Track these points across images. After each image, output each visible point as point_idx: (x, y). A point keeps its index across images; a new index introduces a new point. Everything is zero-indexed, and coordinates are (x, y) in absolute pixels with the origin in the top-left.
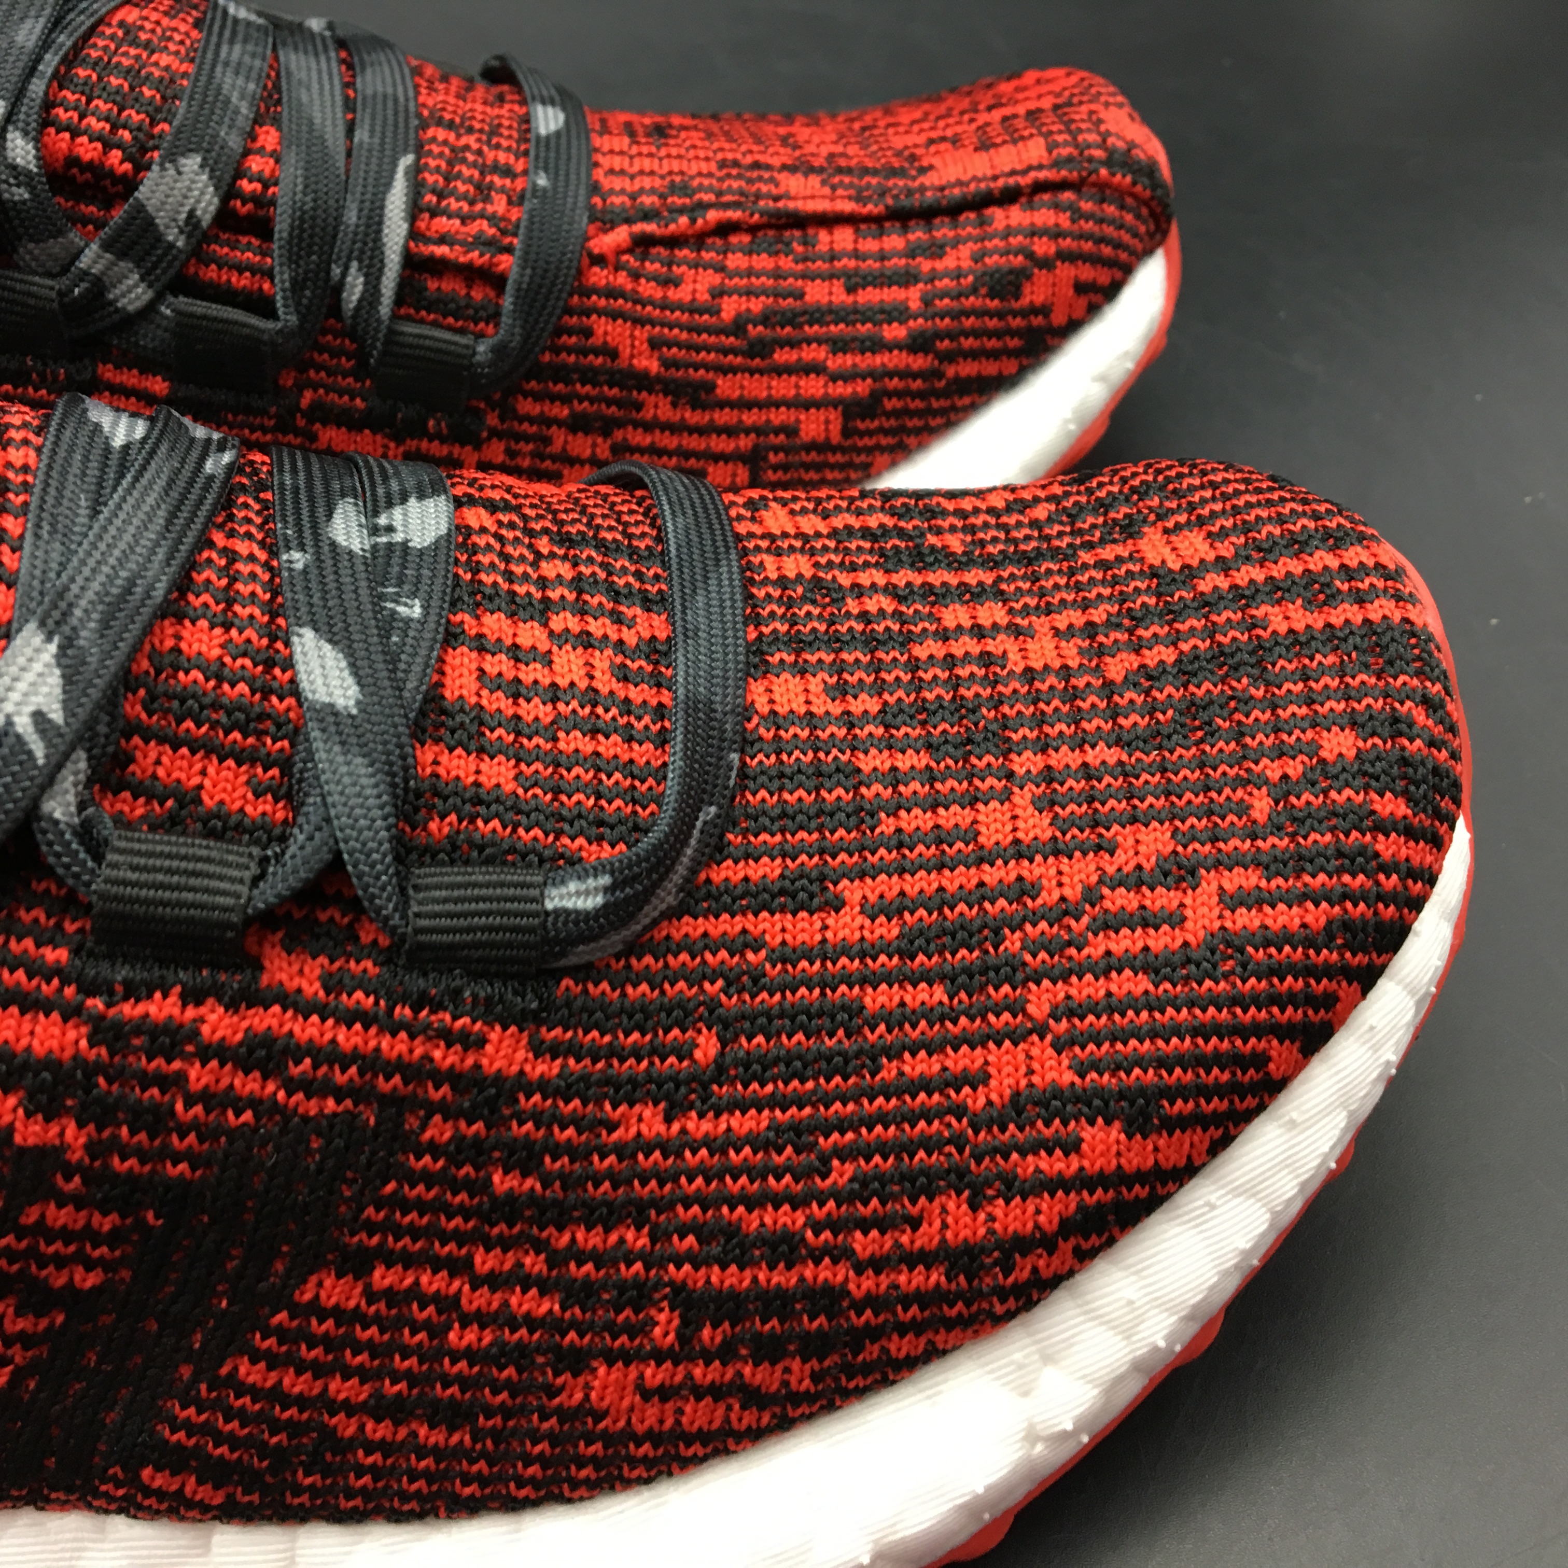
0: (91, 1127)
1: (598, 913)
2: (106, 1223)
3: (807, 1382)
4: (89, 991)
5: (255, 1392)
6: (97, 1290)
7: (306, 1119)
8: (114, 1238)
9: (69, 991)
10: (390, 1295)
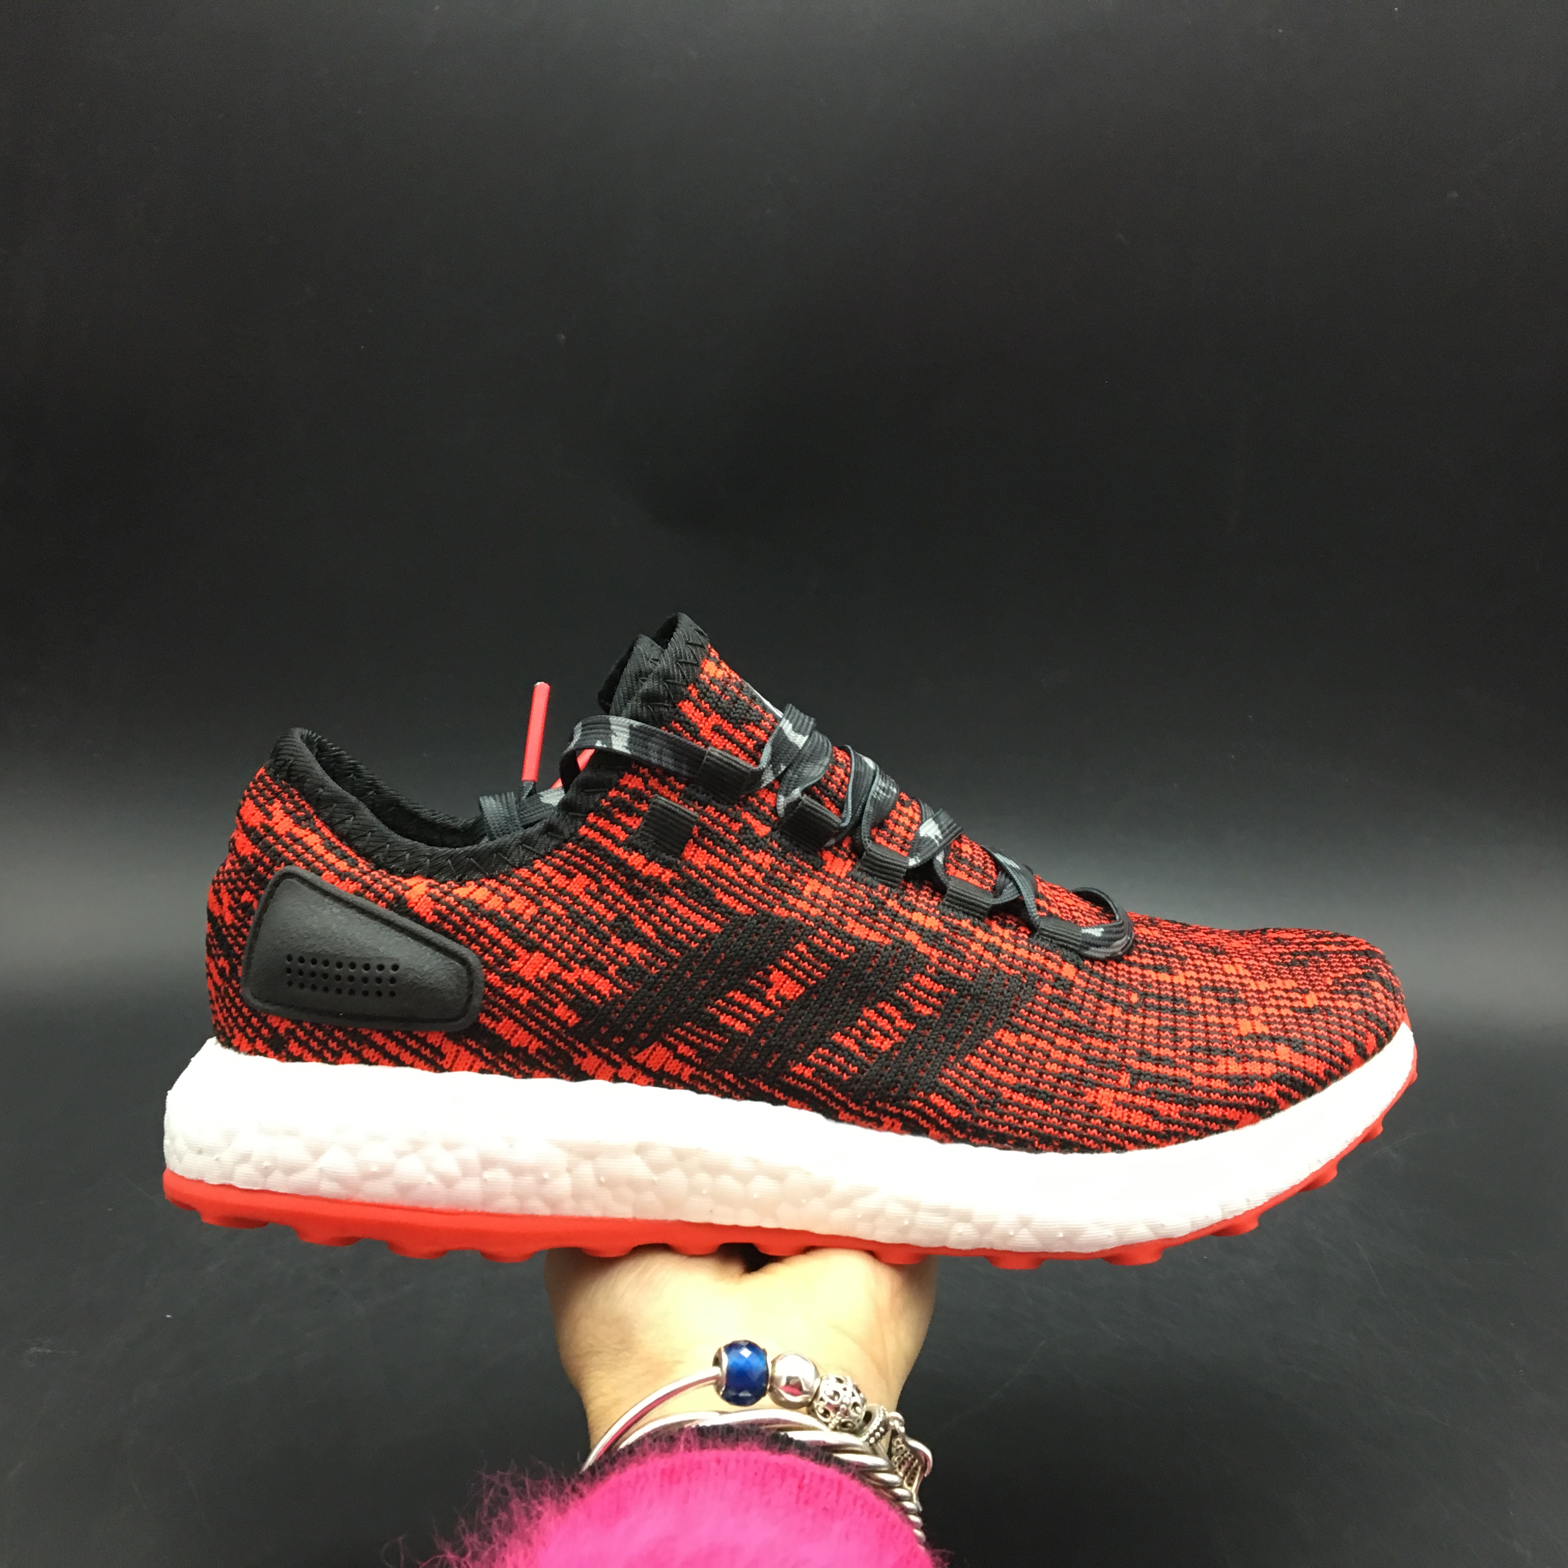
0: (941, 952)
1: (1099, 939)
2: (938, 988)
3: (1177, 1115)
4: (943, 914)
5: (976, 1070)
6: (930, 1016)
7: (1005, 973)
8: (939, 996)
9: (938, 912)
10: (1025, 1044)
